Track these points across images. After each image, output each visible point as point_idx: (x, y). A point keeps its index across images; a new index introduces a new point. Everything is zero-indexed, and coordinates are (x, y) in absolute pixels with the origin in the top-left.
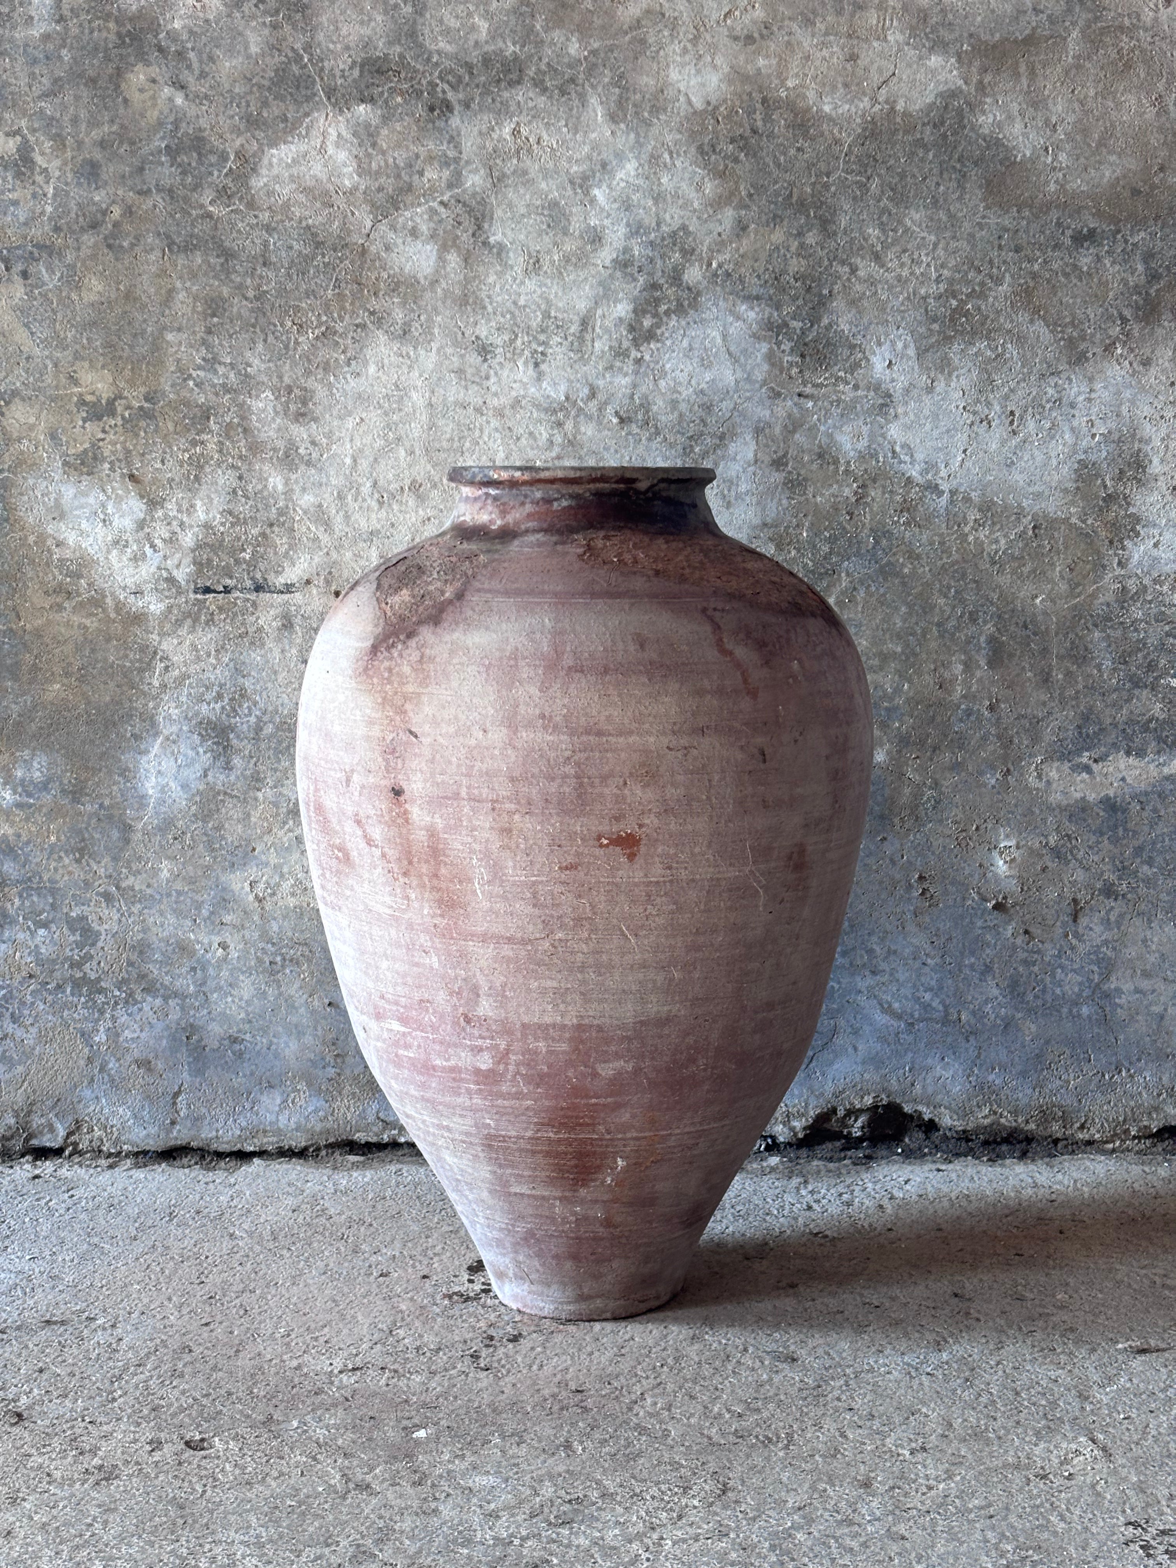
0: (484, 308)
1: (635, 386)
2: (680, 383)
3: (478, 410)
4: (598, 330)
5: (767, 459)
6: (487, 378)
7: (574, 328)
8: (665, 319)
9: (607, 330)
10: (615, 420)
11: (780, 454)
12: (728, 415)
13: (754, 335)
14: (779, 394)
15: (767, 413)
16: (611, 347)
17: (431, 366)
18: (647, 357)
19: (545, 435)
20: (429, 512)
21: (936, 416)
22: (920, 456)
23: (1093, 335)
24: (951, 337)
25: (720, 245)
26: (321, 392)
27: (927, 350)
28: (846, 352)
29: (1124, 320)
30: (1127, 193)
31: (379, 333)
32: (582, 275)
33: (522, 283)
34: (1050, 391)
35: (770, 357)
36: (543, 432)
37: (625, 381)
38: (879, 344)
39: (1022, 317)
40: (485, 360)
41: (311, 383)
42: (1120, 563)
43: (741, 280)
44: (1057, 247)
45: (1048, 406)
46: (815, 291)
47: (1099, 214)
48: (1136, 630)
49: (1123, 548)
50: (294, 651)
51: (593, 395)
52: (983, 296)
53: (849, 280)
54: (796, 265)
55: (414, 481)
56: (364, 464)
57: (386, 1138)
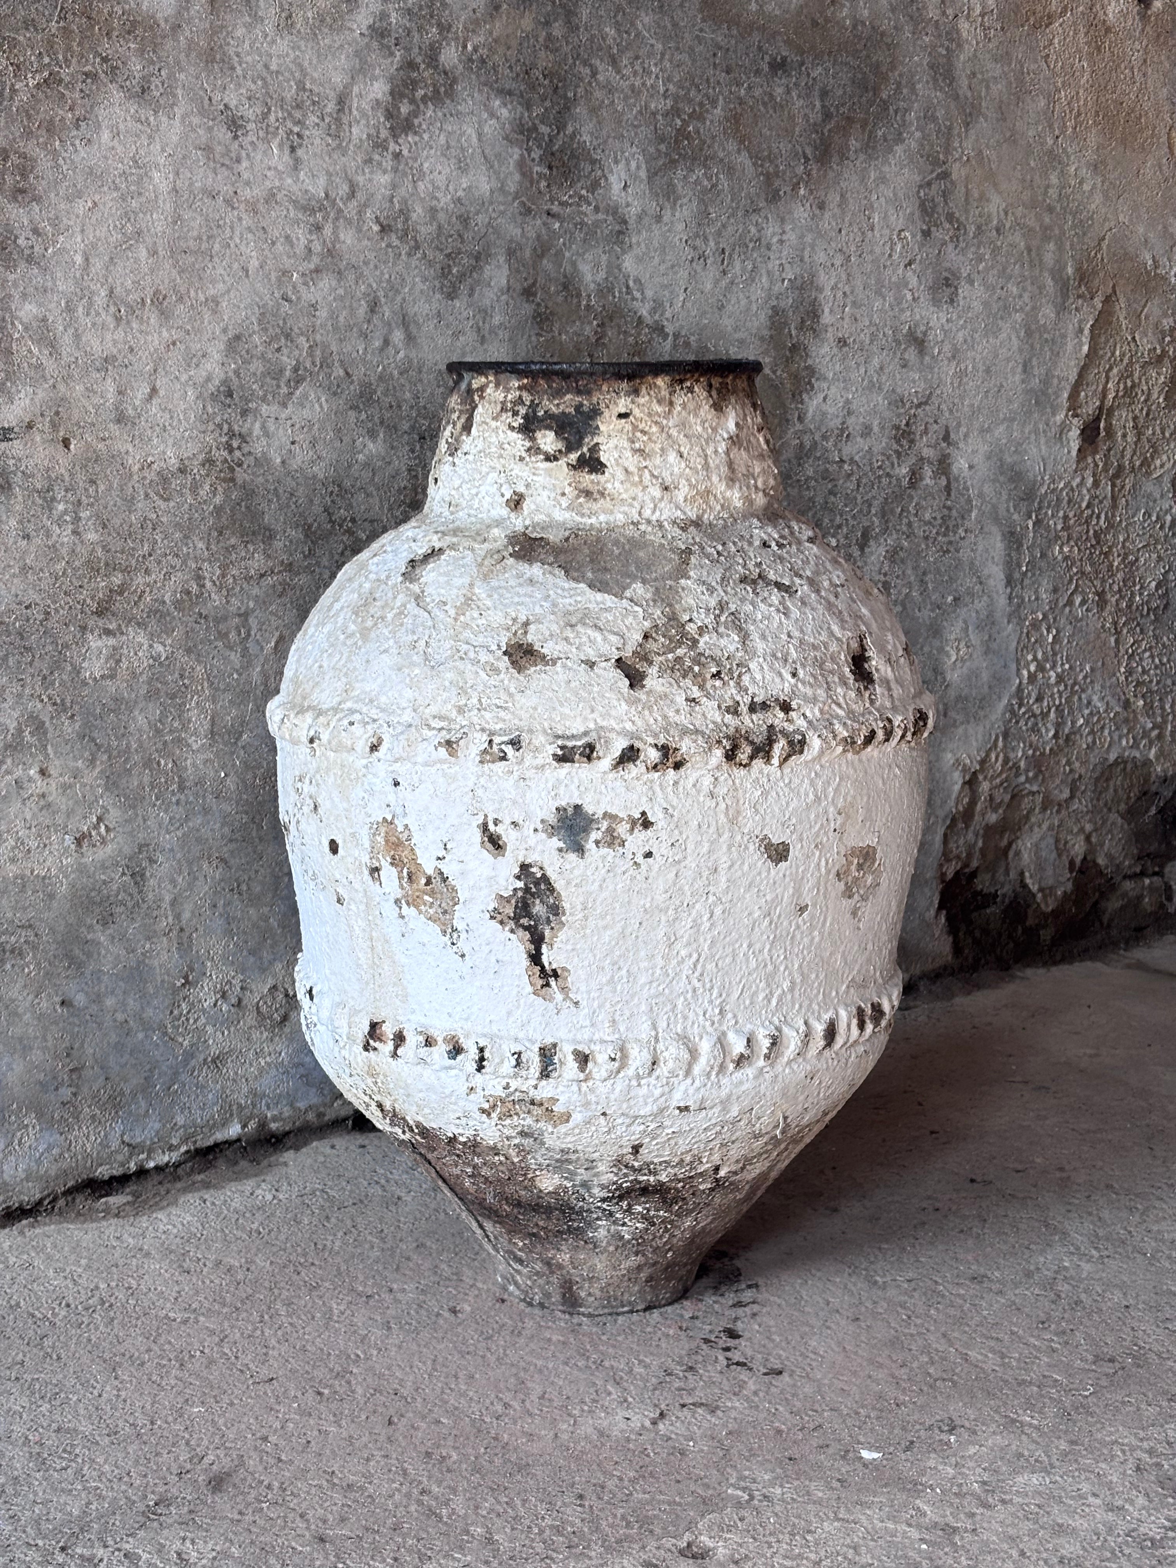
0: (233, 68)
1: (394, 187)
2: (438, 188)
3: (228, 202)
4: (355, 112)
5: (518, 287)
6: (238, 161)
7: (331, 107)
8: (422, 106)
9: (364, 115)
10: (376, 228)
11: (530, 281)
12: (483, 230)
13: (506, 138)
14: (529, 211)
15: (519, 231)
16: (368, 135)
17: (175, 139)
18: (405, 152)
19: (303, 241)
20: (176, 335)
21: (663, 249)
22: (649, 293)
23: (784, 172)
24: (677, 161)
25: (475, 25)
26: (44, 163)
27: (656, 174)
28: (588, 168)
29: (807, 160)
30: (808, 24)
31: (112, 87)
32: (339, 40)
33: (274, 42)
34: (753, 230)
35: (521, 164)
36: (301, 236)
37: (384, 179)
38: (616, 162)
39: (732, 145)
40: (236, 137)
41: (32, 148)
42: (799, 418)
43: (494, 67)
44: (758, 72)
45: (751, 245)
46: (561, 92)
47: (788, 42)
48: (808, 488)
49: (802, 403)
50: (13, 523)
51: (352, 194)
52: (701, 118)
53: (590, 83)
54: (545, 60)
55: (157, 292)
56: (97, 265)
57: (133, 1167)
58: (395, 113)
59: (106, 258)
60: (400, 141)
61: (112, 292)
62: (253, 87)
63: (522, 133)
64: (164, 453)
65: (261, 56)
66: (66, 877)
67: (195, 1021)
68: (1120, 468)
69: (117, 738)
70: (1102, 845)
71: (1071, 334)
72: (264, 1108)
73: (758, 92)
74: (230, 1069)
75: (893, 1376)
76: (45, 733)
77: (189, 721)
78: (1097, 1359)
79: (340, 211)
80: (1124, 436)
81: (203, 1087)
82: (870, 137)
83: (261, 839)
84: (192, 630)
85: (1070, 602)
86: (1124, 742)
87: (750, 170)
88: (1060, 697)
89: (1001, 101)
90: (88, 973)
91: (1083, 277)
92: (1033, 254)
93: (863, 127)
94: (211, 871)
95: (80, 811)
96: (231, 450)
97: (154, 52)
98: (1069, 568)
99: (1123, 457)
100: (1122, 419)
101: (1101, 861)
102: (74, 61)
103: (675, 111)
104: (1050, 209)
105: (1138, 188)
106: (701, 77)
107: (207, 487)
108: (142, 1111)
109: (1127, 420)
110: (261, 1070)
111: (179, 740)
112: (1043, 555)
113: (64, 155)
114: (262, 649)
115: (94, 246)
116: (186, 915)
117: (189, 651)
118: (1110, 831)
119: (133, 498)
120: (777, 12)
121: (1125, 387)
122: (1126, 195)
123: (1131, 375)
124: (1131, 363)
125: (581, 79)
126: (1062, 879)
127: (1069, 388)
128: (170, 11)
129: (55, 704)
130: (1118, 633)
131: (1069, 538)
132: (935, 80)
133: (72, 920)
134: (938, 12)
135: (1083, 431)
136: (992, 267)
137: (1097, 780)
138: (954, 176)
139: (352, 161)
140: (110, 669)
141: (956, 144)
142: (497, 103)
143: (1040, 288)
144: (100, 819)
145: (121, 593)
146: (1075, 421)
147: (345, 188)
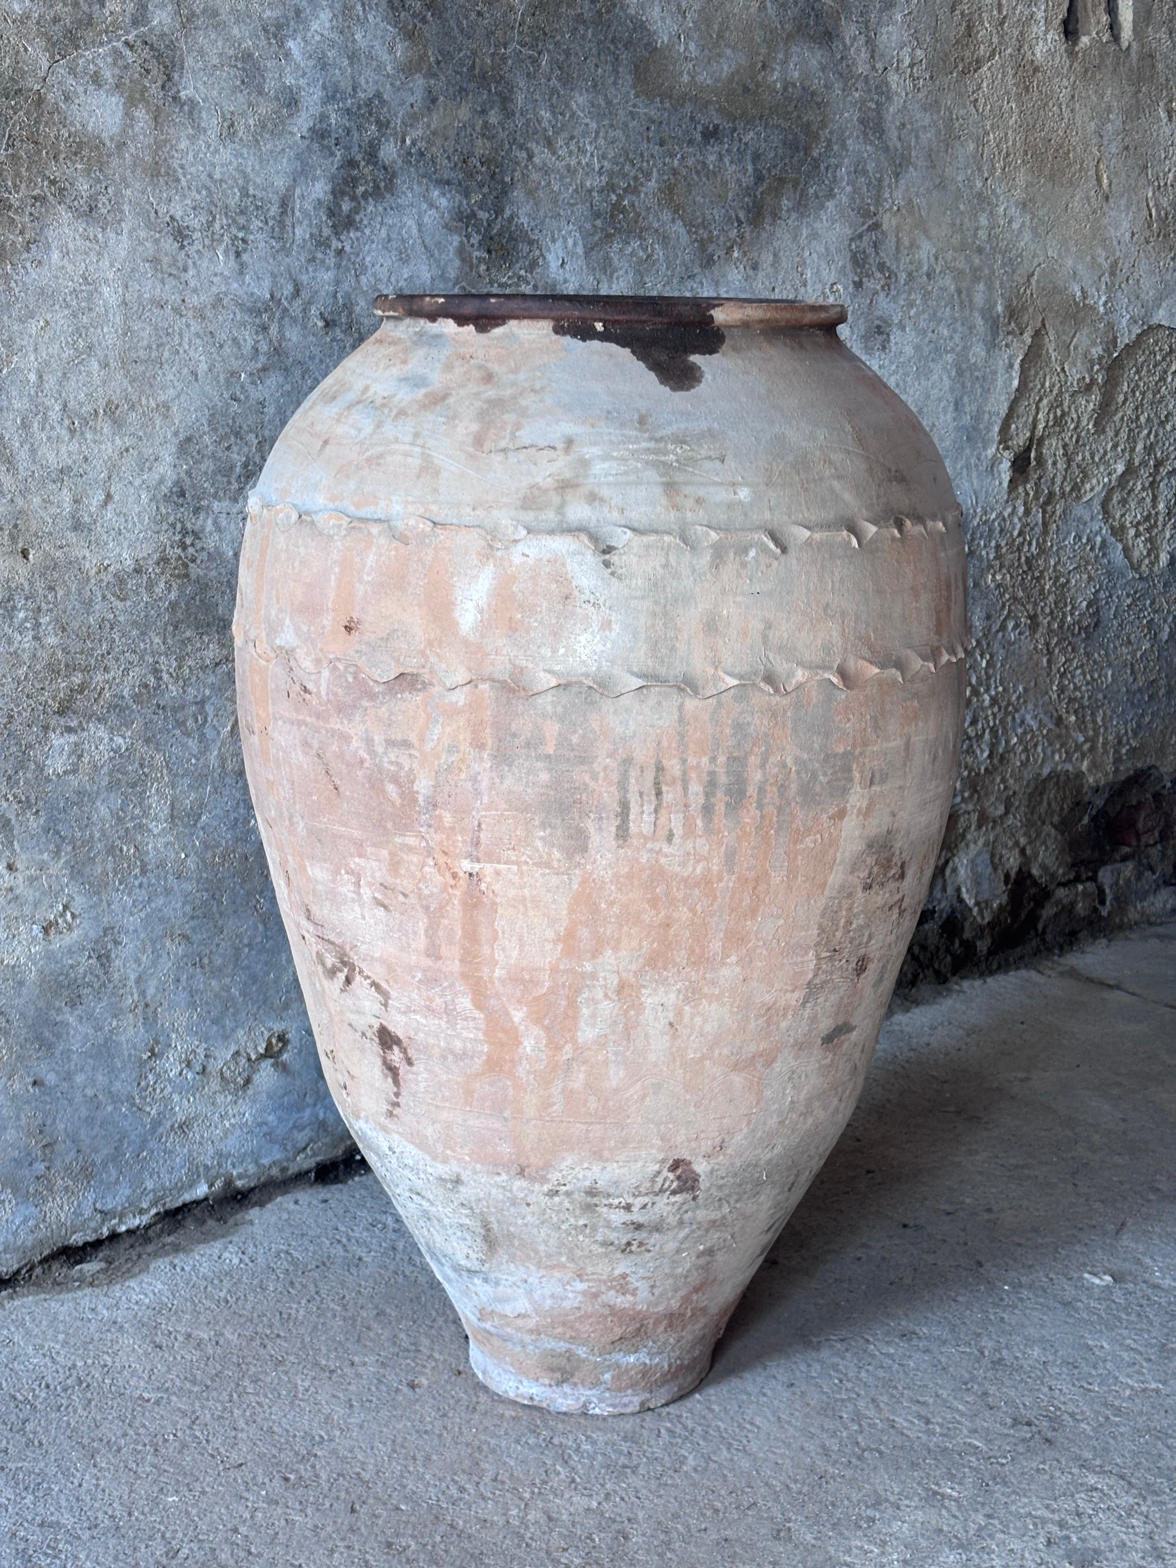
58: (337, 211)
59: (59, 374)
60: (343, 237)
61: (65, 406)
62: (198, 197)
63: (461, 220)
64: (120, 555)
65: (204, 165)
66: (35, 964)
67: (162, 1091)
68: (1051, 494)
69: (80, 829)
70: (1036, 855)
71: (1001, 371)
72: (230, 1167)
73: (690, 162)
74: (195, 1134)
75: (823, 1447)
76: (11, 830)
77: (150, 807)
78: (1016, 1422)
79: (286, 310)
80: (1055, 463)
81: (171, 1152)
82: (801, 196)
83: (221, 914)
84: (151, 721)
85: (1003, 627)
86: (1057, 757)
87: (685, 239)
88: (995, 719)
89: (931, 150)
90: (57, 1053)
91: (1012, 313)
92: (963, 296)
93: (795, 187)
94: (174, 948)
95: (46, 902)
96: (184, 547)
97: (101, 170)
98: (1002, 595)
99: (1053, 483)
100: (1053, 448)
101: (1035, 872)
102: (23, 186)
103: (611, 187)
104: (980, 250)
105: (1067, 222)
106: (635, 152)
107: (162, 585)
108: (113, 1179)
109: (1057, 448)
110: (226, 1132)
111: (140, 826)
112: (976, 585)
113: (16, 277)
114: (219, 733)
115: (47, 364)
116: (151, 991)
117: (147, 741)
118: (1044, 843)
119: (91, 600)
120: (709, 82)
121: (1055, 417)
122: (1055, 230)
123: (1061, 404)
124: (1060, 393)
125: (518, 163)
126: (997, 892)
127: (999, 422)
128: (115, 130)
129: (20, 802)
130: (1050, 653)
131: (1001, 567)
132: (865, 134)
133: (41, 1004)
134: (868, 66)
135: (1014, 463)
136: (924, 312)
137: (1031, 794)
138: (885, 227)
139: (296, 260)
140: (73, 764)
141: (887, 195)
142: (436, 193)
143: (970, 328)
144: (66, 907)
145: (81, 692)
146: (1006, 454)
147: (289, 289)
